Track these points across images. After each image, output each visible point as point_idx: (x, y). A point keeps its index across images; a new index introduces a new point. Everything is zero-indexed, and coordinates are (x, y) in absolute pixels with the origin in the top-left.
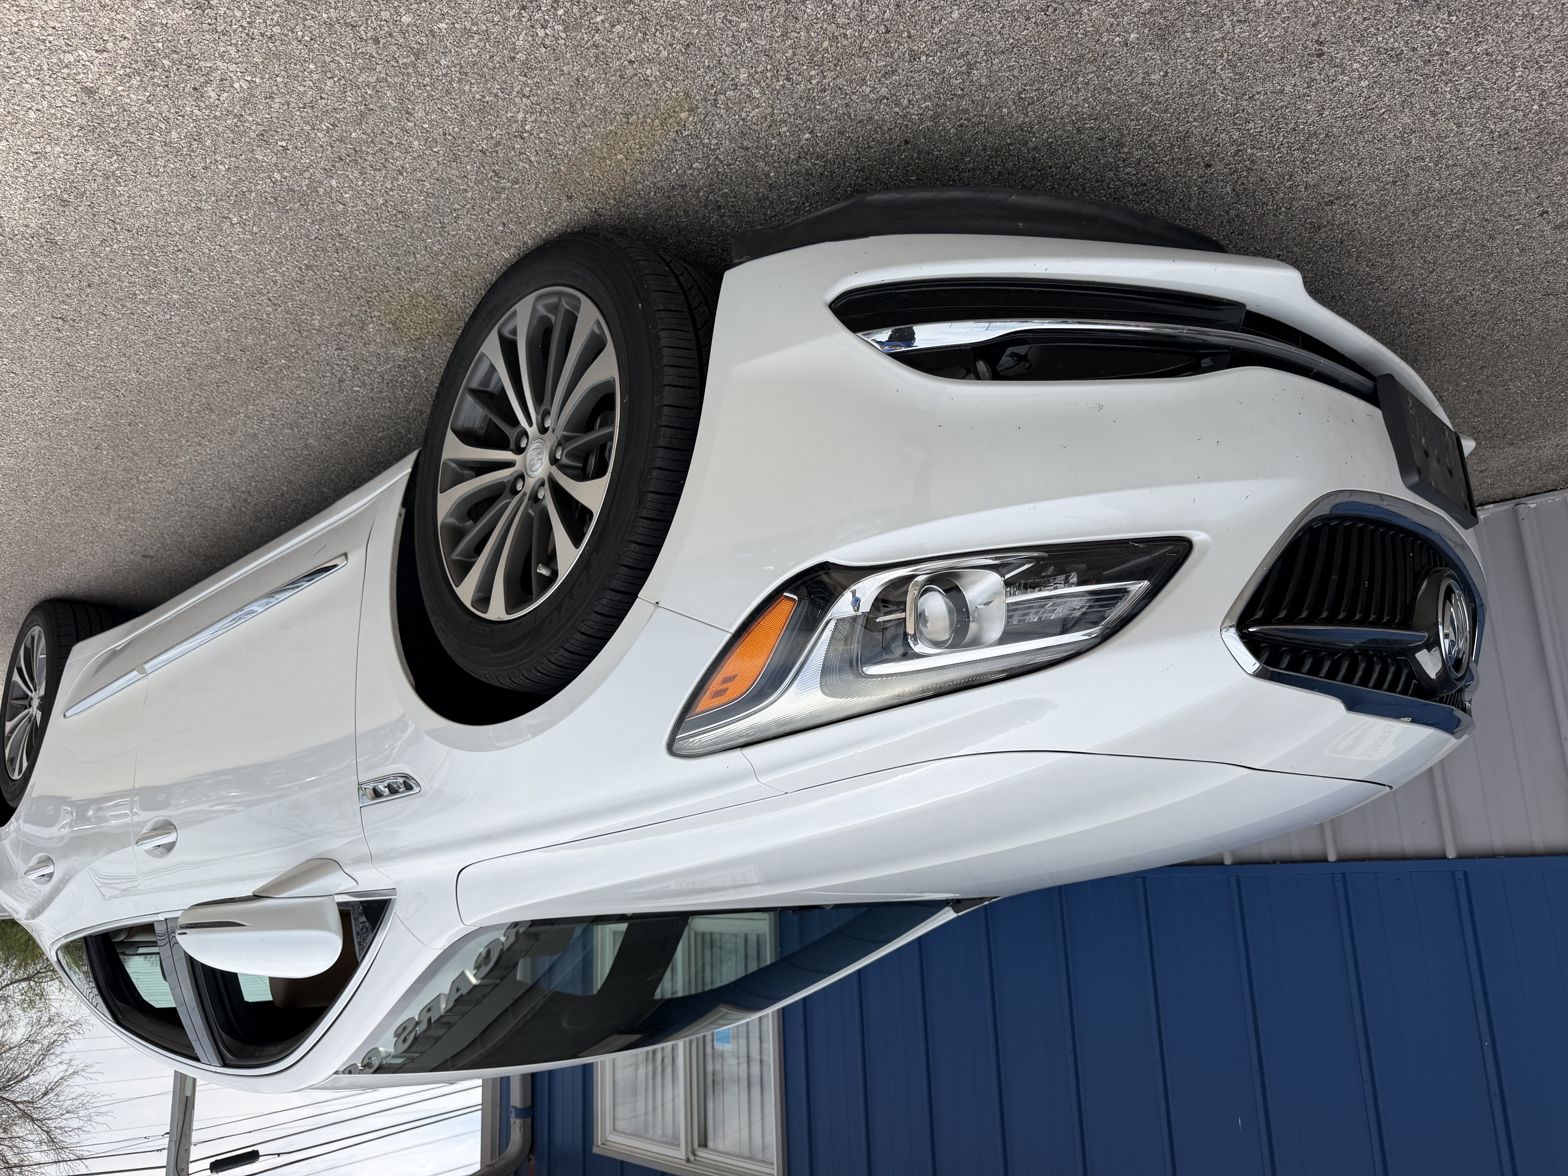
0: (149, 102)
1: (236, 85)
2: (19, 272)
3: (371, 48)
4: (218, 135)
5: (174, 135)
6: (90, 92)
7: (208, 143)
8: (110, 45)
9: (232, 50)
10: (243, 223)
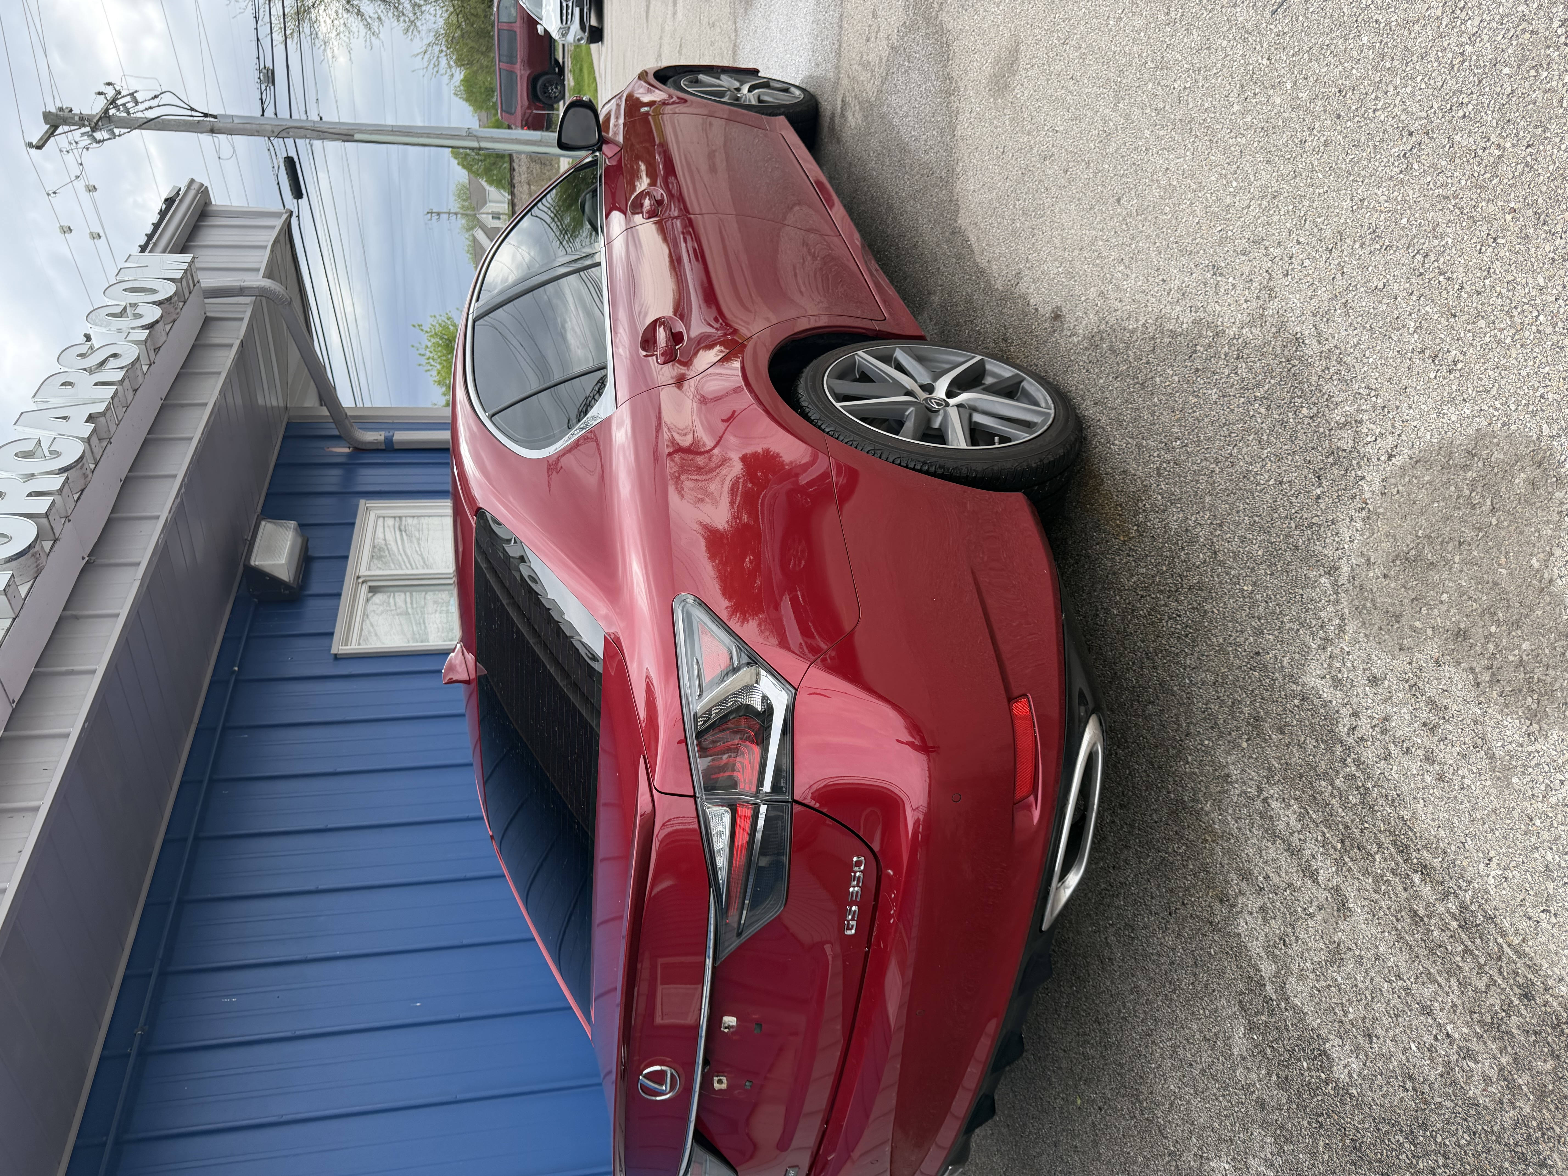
0: (1116, 232)
1: (1125, 283)
2: (1029, 134)
3: (1144, 360)
4: (1102, 268)
5: (1101, 243)
6: (1119, 200)
7: (1098, 262)
8: (1139, 218)
9: (1140, 283)
10: (1058, 274)
